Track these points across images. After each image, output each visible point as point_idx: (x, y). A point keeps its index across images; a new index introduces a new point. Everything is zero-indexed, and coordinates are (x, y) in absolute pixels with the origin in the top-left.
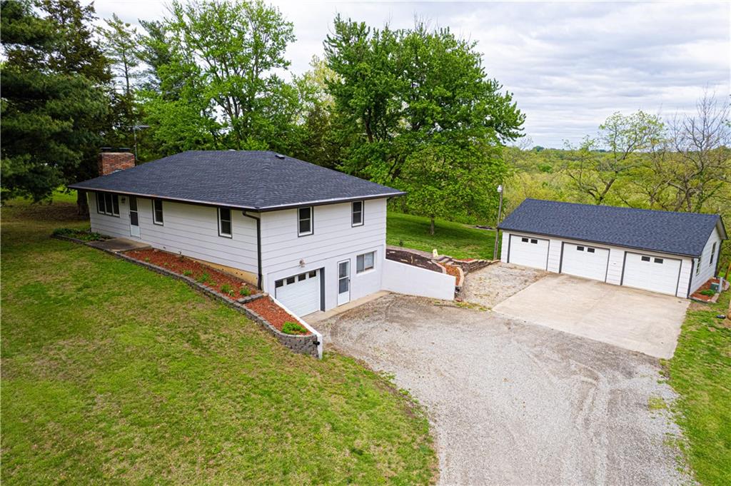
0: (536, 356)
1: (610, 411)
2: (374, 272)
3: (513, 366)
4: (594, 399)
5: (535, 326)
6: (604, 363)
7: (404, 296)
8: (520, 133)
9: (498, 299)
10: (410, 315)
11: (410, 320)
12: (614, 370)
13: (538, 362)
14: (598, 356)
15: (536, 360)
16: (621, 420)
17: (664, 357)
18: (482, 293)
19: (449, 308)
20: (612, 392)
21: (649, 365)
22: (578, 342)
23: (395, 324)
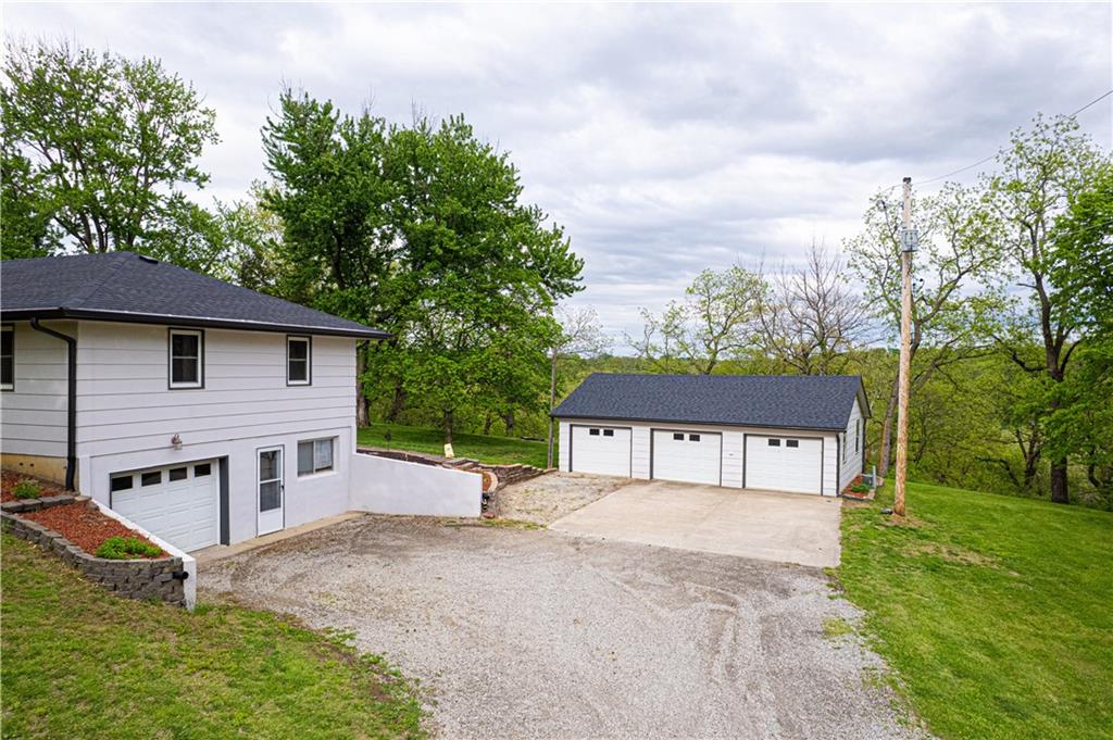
0: (626, 582)
1: (766, 647)
2: (334, 476)
3: (588, 600)
4: (736, 634)
5: (621, 544)
6: (741, 582)
7: (392, 517)
8: (577, 284)
9: (556, 514)
10: (399, 543)
11: (400, 548)
12: (760, 589)
13: (633, 590)
14: (730, 573)
15: (627, 587)
16: (787, 658)
17: (827, 565)
18: (531, 507)
19: (472, 529)
20: (763, 620)
21: (809, 578)
22: (694, 558)
23: (368, 557)
